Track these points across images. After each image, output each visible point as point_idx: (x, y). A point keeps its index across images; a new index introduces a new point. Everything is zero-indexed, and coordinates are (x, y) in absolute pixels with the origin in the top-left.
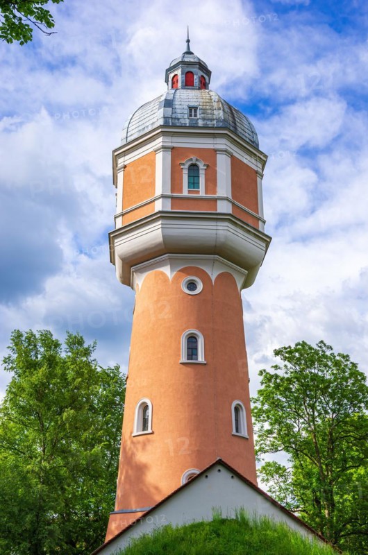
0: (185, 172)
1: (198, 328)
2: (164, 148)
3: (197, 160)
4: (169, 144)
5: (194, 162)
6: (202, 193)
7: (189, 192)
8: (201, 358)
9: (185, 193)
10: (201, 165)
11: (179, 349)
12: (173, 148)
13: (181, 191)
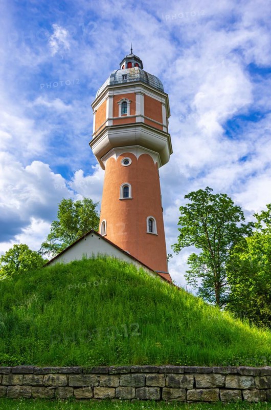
0: (120, 106)
1: (129, 182)
2: (110, 96)
3: (126, 99)
4: (112, 94)
5: (124, 100)
6: (128, 115)
7: (122, 115)
8: (130, 196)
9: (120, 116)
10: (128, 102)
11: (119, 193)
12: (114, 96)
13: (118, 115)
